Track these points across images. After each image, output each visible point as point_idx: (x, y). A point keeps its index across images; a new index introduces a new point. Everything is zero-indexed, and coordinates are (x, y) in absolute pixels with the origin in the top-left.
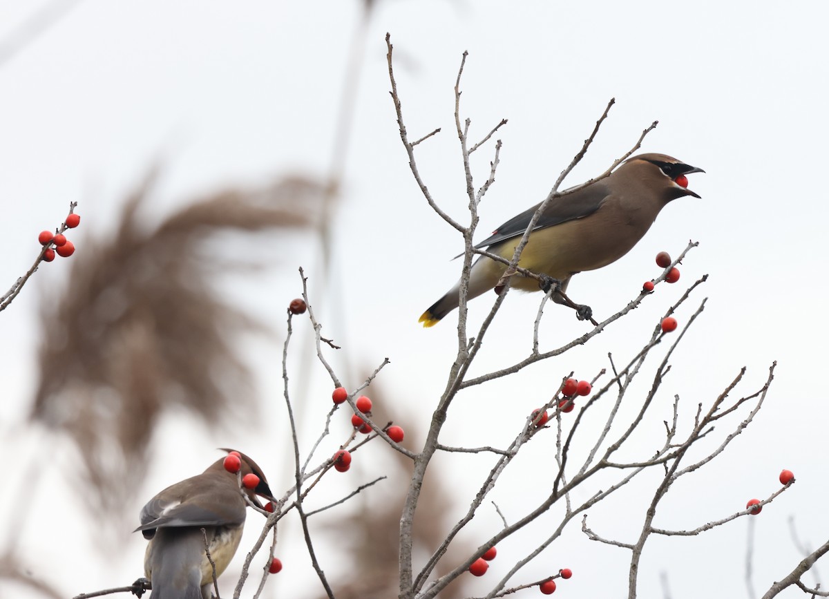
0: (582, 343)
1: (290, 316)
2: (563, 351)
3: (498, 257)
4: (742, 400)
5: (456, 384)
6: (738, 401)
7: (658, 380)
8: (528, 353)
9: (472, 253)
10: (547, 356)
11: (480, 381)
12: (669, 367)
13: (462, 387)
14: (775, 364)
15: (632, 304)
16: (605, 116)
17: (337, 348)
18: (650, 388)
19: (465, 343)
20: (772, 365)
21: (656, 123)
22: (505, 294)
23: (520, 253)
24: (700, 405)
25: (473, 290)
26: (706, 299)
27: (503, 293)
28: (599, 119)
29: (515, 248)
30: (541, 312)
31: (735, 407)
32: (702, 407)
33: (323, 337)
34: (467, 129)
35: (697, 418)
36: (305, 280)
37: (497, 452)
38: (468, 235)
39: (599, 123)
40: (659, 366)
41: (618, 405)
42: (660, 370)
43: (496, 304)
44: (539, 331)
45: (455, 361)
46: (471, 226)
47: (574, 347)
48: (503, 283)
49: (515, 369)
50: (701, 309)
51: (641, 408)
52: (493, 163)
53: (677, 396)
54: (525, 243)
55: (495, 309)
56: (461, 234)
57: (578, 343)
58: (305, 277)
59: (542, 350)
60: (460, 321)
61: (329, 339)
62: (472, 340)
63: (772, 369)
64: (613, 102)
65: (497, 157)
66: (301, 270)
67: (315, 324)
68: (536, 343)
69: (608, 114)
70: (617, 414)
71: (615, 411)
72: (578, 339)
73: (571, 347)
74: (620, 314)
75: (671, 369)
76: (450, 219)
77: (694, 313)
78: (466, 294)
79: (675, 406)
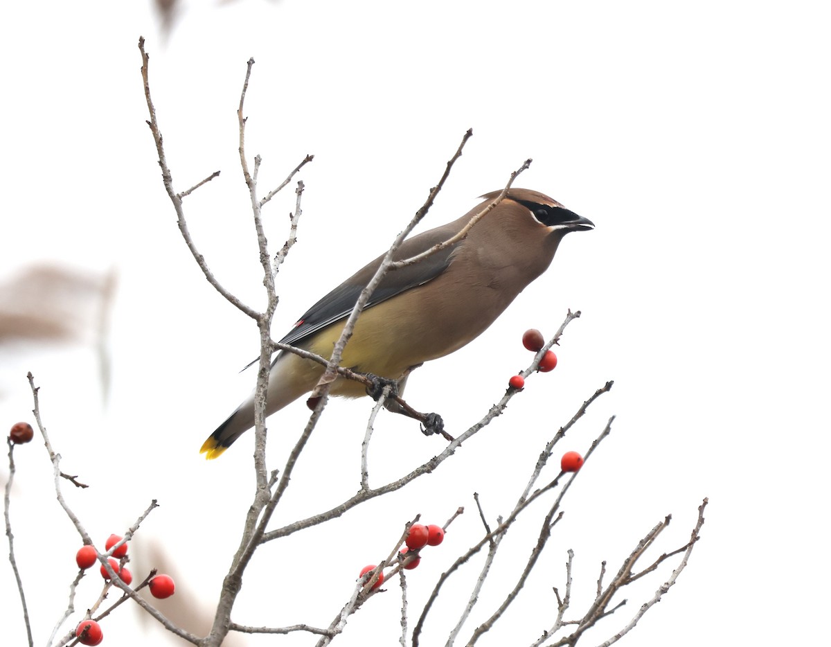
0: (429, 472)
1: (12, 448)
2: (403, 484)
3: (308, 353)
4: (664, 557)
5: (255, 538)
6: (657, 558)
7: (546, 533)
8: (354, 490)
9: (270, 349)
10: (381, 492)
11: (288, 531)
12: (561, 514)
13: (264, 541)
14: (705, 502)
15: (496, 410)
16: (459, 154)
17: (84, 486)
18: (535, 544)
19: (265, 478)
20: (701, 503)
21: (529, 161)
22: (322, 409)
23: (342, 351)
24: (604, 564)
25: (275, 399)
26: (613, 417)
27: (319, 407)
28: (450, 159)
29: (334, 343)
30: (371, 428)
31: (654, 567)
32: (606, 567)
33: (64, 473)
34: (256, 170)
35: (599, 582)
36: (36, 391)
37: (315, 632)
38: (263, 323)
39: (450, 164)
40: (547, 513)
41: (488, 567)
42: (548, 519)
43: (310, 423)
44: (368, 456)
45: (252, 504)
46: (269, 310)
47: (418, 478)
48: (319, 393)
49: (336, 513)
50: (607, 432)
51: (522, 572)
52: (293, 215)
53: (570, 551)
54: (349, 336)
55: (308, 431)
56: (255, 322)
57: (423, 472)
58: (36, 387)
59: (373, 485)
60: (258, 446)
61: (72, 475)
62: (275, 473)
63: (701, 509)
64: (469, 133)
65: (298, 206)
66: (30, 376)
67: (52, 454)
68: (365, 474)
69: (463, 151)
70: (486, 580)
71: (484, 575)
72: (424, 466)
73: (414, 477)
74: (480, 426)
75: (563, 516)
76: (237, 301)
77: (597, 437)
78: (263, 408)
79: (568, 565)
